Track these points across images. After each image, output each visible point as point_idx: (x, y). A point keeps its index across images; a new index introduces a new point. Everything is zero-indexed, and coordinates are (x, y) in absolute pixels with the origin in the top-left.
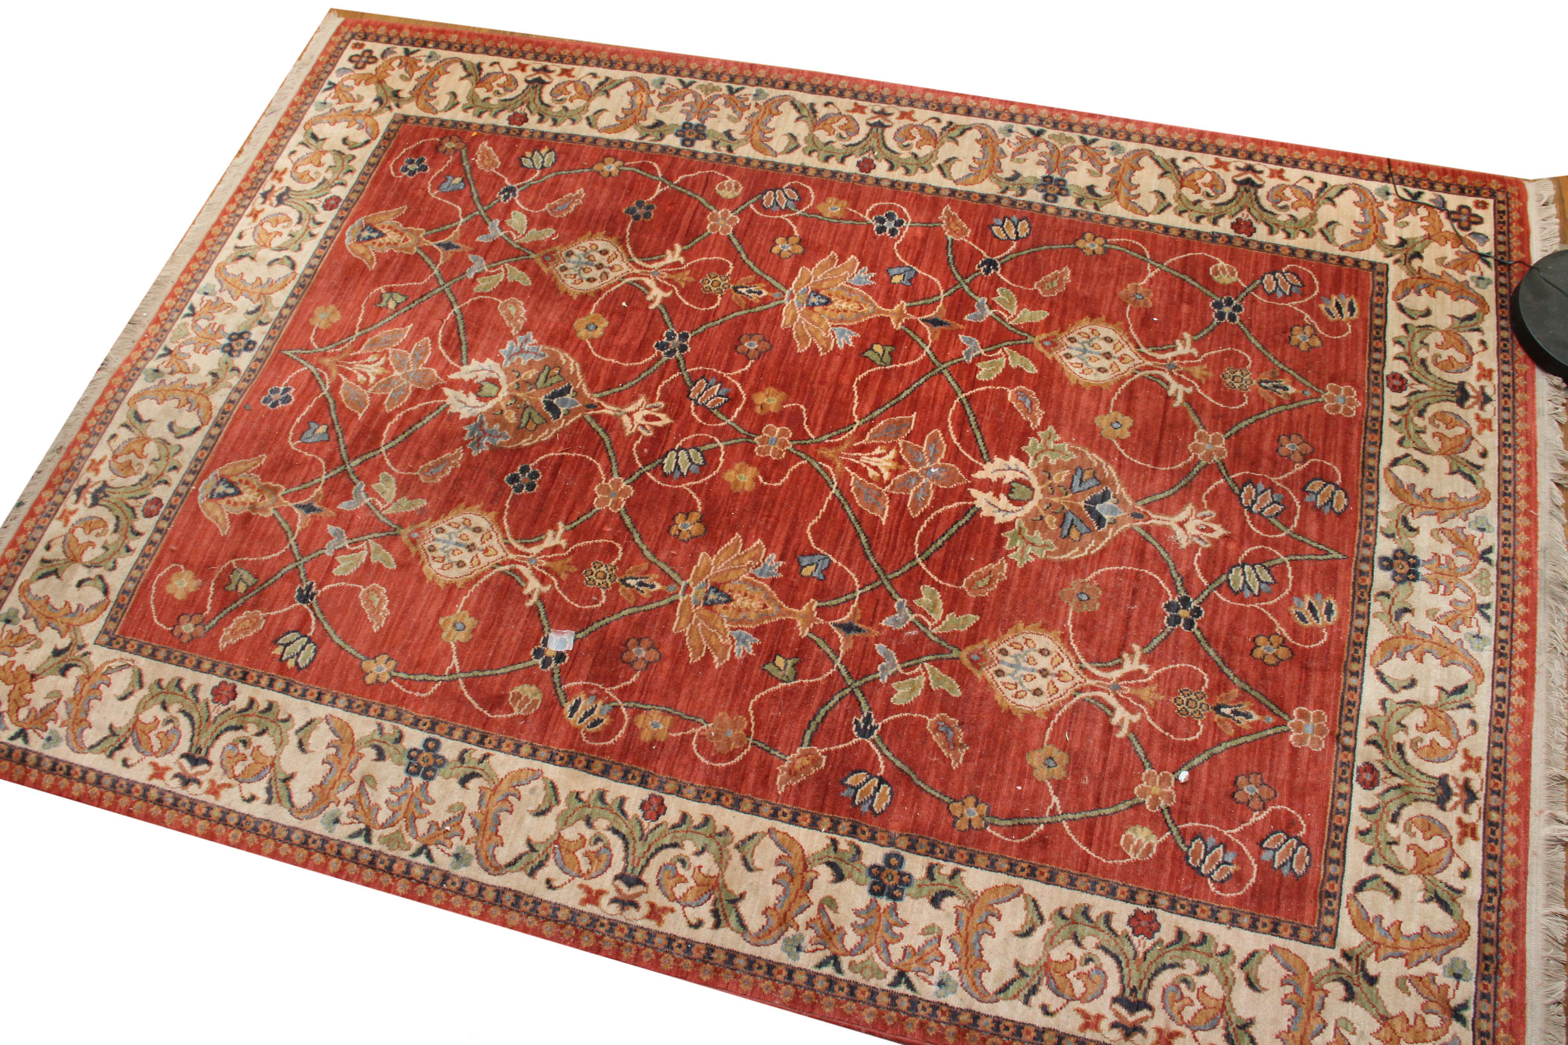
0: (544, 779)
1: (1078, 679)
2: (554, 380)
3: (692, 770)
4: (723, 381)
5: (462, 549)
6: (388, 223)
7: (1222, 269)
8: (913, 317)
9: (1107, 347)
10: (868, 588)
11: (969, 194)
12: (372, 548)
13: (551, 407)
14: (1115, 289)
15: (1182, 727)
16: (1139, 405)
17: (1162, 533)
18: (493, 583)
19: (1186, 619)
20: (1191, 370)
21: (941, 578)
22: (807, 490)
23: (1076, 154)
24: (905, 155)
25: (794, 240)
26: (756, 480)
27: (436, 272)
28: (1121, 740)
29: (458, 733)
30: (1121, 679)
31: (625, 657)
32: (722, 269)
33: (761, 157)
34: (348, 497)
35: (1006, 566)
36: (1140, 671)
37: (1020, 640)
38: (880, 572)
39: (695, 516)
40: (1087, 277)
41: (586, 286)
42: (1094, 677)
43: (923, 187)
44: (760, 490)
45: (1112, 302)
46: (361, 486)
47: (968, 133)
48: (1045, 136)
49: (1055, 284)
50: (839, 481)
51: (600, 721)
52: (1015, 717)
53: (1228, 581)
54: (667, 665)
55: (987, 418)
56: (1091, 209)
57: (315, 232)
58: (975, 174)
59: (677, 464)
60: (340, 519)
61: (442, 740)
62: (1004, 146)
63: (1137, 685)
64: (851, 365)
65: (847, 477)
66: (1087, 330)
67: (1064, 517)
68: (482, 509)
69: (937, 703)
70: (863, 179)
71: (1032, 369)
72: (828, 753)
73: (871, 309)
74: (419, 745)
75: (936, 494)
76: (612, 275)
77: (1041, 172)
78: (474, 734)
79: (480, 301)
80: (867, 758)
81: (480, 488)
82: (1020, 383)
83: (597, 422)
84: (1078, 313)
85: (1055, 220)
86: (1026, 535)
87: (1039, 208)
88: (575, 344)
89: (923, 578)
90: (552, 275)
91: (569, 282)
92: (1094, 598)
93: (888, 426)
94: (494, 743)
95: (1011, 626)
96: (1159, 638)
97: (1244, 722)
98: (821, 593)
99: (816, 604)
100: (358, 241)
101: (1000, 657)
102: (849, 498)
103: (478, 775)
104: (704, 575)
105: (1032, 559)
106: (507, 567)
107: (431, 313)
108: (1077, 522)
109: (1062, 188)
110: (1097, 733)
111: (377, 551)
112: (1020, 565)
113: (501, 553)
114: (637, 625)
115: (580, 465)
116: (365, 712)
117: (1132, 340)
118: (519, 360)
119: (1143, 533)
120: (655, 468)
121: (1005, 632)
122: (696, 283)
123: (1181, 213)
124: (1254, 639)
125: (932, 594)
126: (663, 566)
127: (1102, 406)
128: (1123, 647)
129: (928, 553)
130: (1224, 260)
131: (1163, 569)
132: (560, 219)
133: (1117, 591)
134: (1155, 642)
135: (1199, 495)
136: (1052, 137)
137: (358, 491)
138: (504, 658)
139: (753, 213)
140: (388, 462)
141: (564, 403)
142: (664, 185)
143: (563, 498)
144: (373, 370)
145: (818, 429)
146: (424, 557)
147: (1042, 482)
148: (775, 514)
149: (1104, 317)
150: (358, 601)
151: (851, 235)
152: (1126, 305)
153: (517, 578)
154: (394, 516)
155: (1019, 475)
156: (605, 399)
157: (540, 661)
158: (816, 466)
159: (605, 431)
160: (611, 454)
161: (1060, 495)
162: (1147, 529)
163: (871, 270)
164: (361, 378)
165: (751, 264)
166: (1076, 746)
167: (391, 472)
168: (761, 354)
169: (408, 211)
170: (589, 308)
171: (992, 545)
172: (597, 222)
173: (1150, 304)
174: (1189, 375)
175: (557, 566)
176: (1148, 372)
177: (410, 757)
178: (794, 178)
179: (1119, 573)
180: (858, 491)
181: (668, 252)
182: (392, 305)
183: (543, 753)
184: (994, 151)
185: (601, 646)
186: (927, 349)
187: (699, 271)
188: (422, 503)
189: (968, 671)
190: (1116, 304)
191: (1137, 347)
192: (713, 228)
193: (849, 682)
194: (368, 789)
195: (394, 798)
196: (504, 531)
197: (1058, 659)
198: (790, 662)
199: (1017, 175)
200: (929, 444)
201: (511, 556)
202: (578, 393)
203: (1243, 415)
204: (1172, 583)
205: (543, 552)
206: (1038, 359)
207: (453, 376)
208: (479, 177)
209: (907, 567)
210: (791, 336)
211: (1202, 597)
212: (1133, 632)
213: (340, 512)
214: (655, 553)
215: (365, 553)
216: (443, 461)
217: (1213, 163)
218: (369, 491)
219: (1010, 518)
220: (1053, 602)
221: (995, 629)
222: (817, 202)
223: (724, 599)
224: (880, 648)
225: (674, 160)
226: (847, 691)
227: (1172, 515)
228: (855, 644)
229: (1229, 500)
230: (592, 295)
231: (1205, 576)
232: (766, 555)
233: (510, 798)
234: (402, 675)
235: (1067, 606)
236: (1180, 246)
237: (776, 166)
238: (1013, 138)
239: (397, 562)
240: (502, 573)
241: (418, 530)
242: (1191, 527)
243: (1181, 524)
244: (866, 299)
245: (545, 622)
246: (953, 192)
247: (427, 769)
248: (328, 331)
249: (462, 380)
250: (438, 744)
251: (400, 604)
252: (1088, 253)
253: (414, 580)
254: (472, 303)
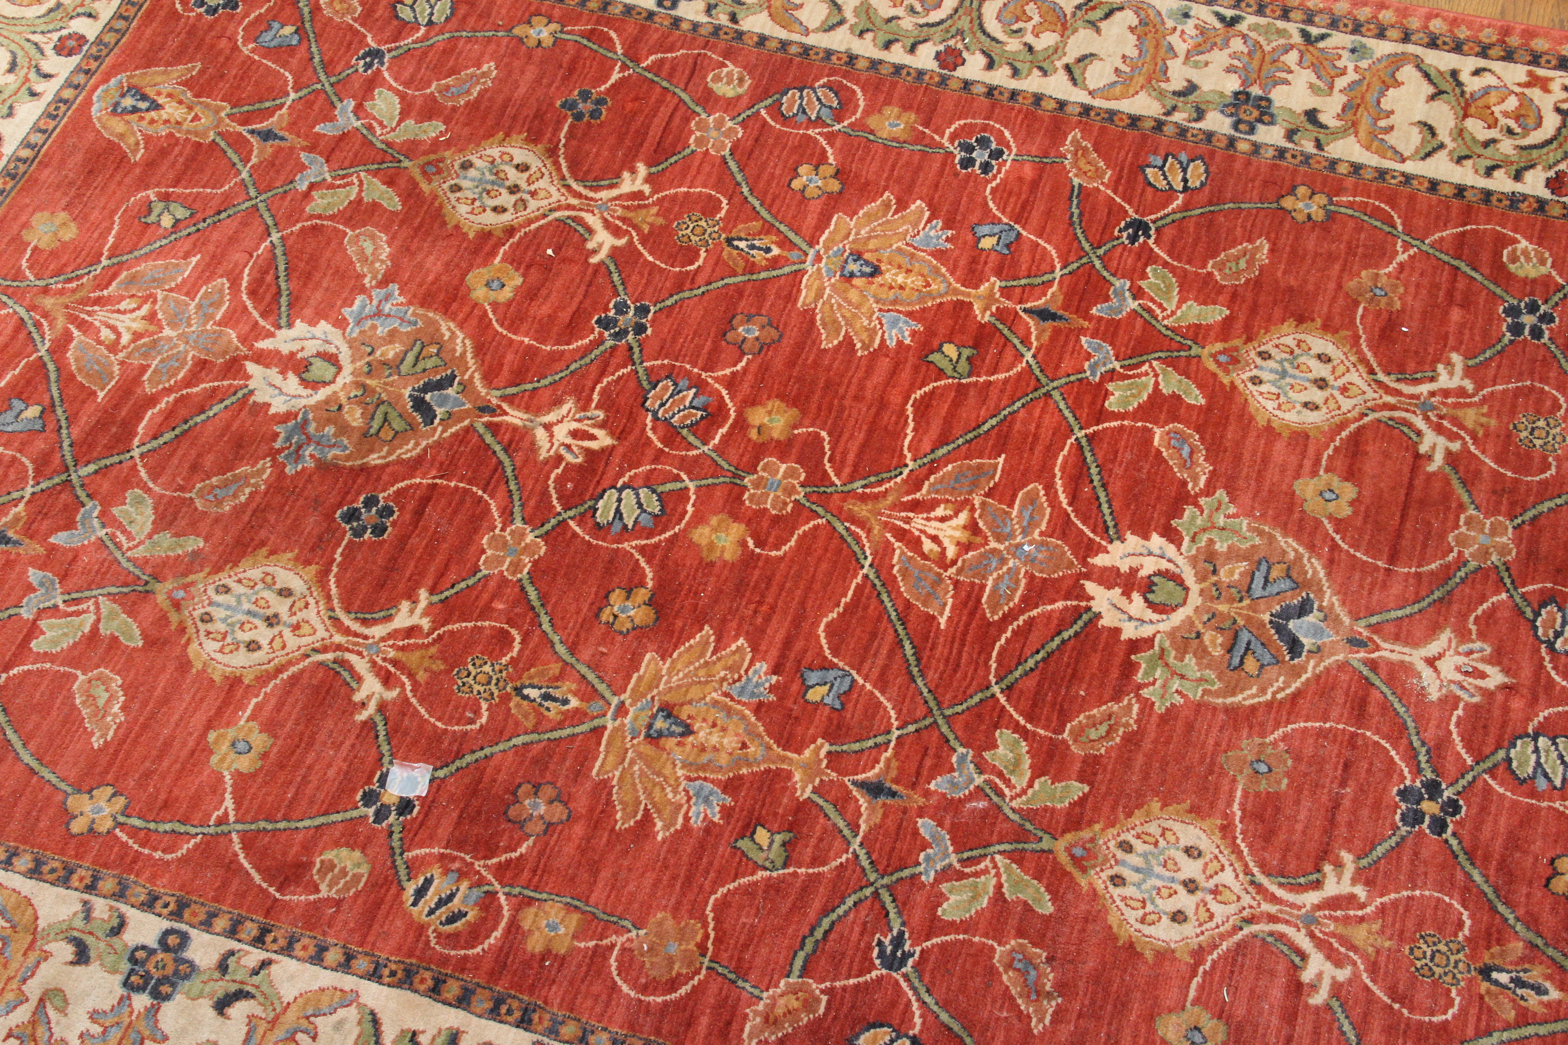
0: (360, 1006)
1: (1247, 900)
2: (430, 364)
3: (607, 1005)
4: (700, 385)
5: (257, 622)
6: (166, 88)
7: (1525, 252)
8: (1009, 304)
9: (1321, 370)
10: (911, 728)
11: (1112, 114)
12: (104, 611)
13: (420, 404)
14: (1340, 277)
15: (1421, 996)
16: (1370, 466)
17: (1397, 673)
18: (305, 681)
19: (1433, 817)
20: (1460, 413)
21: (1030, 719)
22: (824, 566)
23: (1292, 58)
24: (1013, 45)
25: (827, 170)
26: (743, 544)
27: (245, 175)
28: (1317, 1008)
29: (221, 923)
30: (1319, 907)
31: (512, 812)
32: (710, 208)
33: (783, 34)
34: (70, 525)
35: (1136, 708)
36: (1352, 898)
37: (1153, 828)
38: (932, 704)
39: (642, 595)
40: (1296, 256)
41: (489, 219)
42: (1274, 899)
43: (1038, 98)
44: (748, 560)
45: (1334, 299)
46: (92, 508)
47: (1118, 15)
48: (1243, 27)
49: (1243, 264)
50: (875, 554)
51: (463, 914)
52: (1140, 955)
53: (1509, 760)
54: (579, 830)
55: (1118, 471)
56: (1309, 147)
57: (38, 88)
58: (1124, 82)
59: (618, 512)
60: (50, 559)
61: (193, 933)
62: (1174, 39)
63: (1346, 920)
64: (905, 375)
65: (888, 549)
66: (1290, 341)
67: (1236, 636)
68: (297, 559)
69: (1013, 922)
70: (944, 81)
71: (1195, 397)
72: (830, 992)
73: (943, 287)
74: (152, 941)
75: (1029, 587)
76: (533, 204)
77: (1232, 84)
78: (249, 925)
79: (314, 228)
80: (893, 1004)
81: (295, 527)
82: (1175, 419)
83: (495, 435)
84: (1278, 312)
85: (1248, 163)
86: (1171, 660)
87: (1223, 144)
88: (466, 309)
89: (1000, 719)
90: (436, 197)
91: (463, 209)
92: (1279, 770)
93: (959, 474)
94: (282, 942)
95: (1139, 806)
96: (1386, 845)
97: (1533, 1000)
98: (835, 731)
99: (827, 747)
100: (114, 112)
101: (1120, 854)
102: (890, 583)
103: (248, 996)
104: (650, 688)
105: (1178, 700)
106: (330, 656)
107: (233, 240)
108: (1256, 646)
109: (1265, 113)
110: (1277, 993)
111: (112, 616)
112: (1159, 708)
113: (321, 633)
114: (535, 761)
115: (462, 502)
116: (64, 880)
117: (1363, 360)
118: (374, 327)
119: (1366, 671)
120: (582, 515)
121: (1129, 815)
122: (666, 228)
123: (1460, 160)
124: (1552, 861)
125: (1013, 747)
126: (584, 670)
127: (1308, 463)
128: (1325, 854)
129: (1010, 679)
130: (1526, 238)
131: (1397, 732)
132: (454, 109)
133: (1318, 762)
134: (1380, 850)
135: (1464, 616)
136: (1254, 28)
137: (87, 516)
138: (312, 802)
139: (765, 123)
140: (143, 474)
141: (443, 402)
142: (624, 67)
143: (430, 551)
144: (129, 323)
145: (847, 470)
146: (191, 630)
147: (1201, 578)
148: (770, 600)
149: (1319, 322)
150: (71, 696)
151: (919, 168)
152: (1356, 304)
153: (345, 674)
154: (146, 561)
155: (1164, 565)
156: (510, 399)
157: (371, 811)
158: (840, 529)
159: (506, 450)
160: (513, 486)
161: (1231, 600)
162: (1373, 665)
163: (947, 226)
164: (106, 334)
165: (757, 204)
166: (1240, 1011)
167: (148, 490)
168: (763, 347)
169: (202, 72)
170: (493, 253)
171: (1115, 673)
172: (514, 118)
173: (1398, 305)
174: (1455, 421)
175: (413, 659)
176: (1387, 414)
177: (133, 960)
178: (833, 72)
179: (1321, 734)
180: (904, 572)
181: (626, 175)
182: (167, 222)
183: (362, 964)
184: (1157, 46)
185: (475, 793)
186: (1028, 356)
187: (672, 208)
188: (195, 543)
189: (1066, 874)
190: (1341, 301)
191: (1372, 372)
192: (700, 141)
193: (872, 877)
194: (51, 1013)
195: (96, 1029)
196: (329, 597)
197: (1215, 865)
198: (778, 838)
199: (1192, 88)
200: (1023, 506)
201: (338, 638)
202: (466, 387)
203: (1545, 491)
204: (1411, 756)
205: (393, 635)
206: (1207, 383)
207: (263, 344)
208: (325, 28)
209: (976, 699)
210: (813, 321)
211: (1462, 782)
212: (1343, 831)
213: (53, 549)
214: (573, 650)
215: (91, 618)
216: (236, 479)
217: (1524, 78)
218: (106, 518)
219: (1146, 631)
220: (1211, 772)
221: (1113, 809)
222: (867, 112)
223: (679, 730)
224: (925, 826)
225: (643, 29)
226: (868, 891)
227: (1416, 645)
228: (885, 816)
229: (1514, 628)
230: (499, 233)
231: (1469, 748)
232: (752, 663)
233: (300, 1036)
234: (136, 822)
235: (1234, 780)
236: (1454, 212)
237: (806, 50)
238: (1189, 27)
239: (145, 635)
240: (320, 664)
241: (186, 587)
242: (1448, 667)
243: (1431, 662)
244: (937, 271)
245: (385, 748)
246: (1087, 109)
247: (160, 982)
248: (54, 254)
249: (278, 352)
250: (185, 938)
251: (144, 704)
252: (1300, 218)
253: (171, 667)
254: (302, 229)
